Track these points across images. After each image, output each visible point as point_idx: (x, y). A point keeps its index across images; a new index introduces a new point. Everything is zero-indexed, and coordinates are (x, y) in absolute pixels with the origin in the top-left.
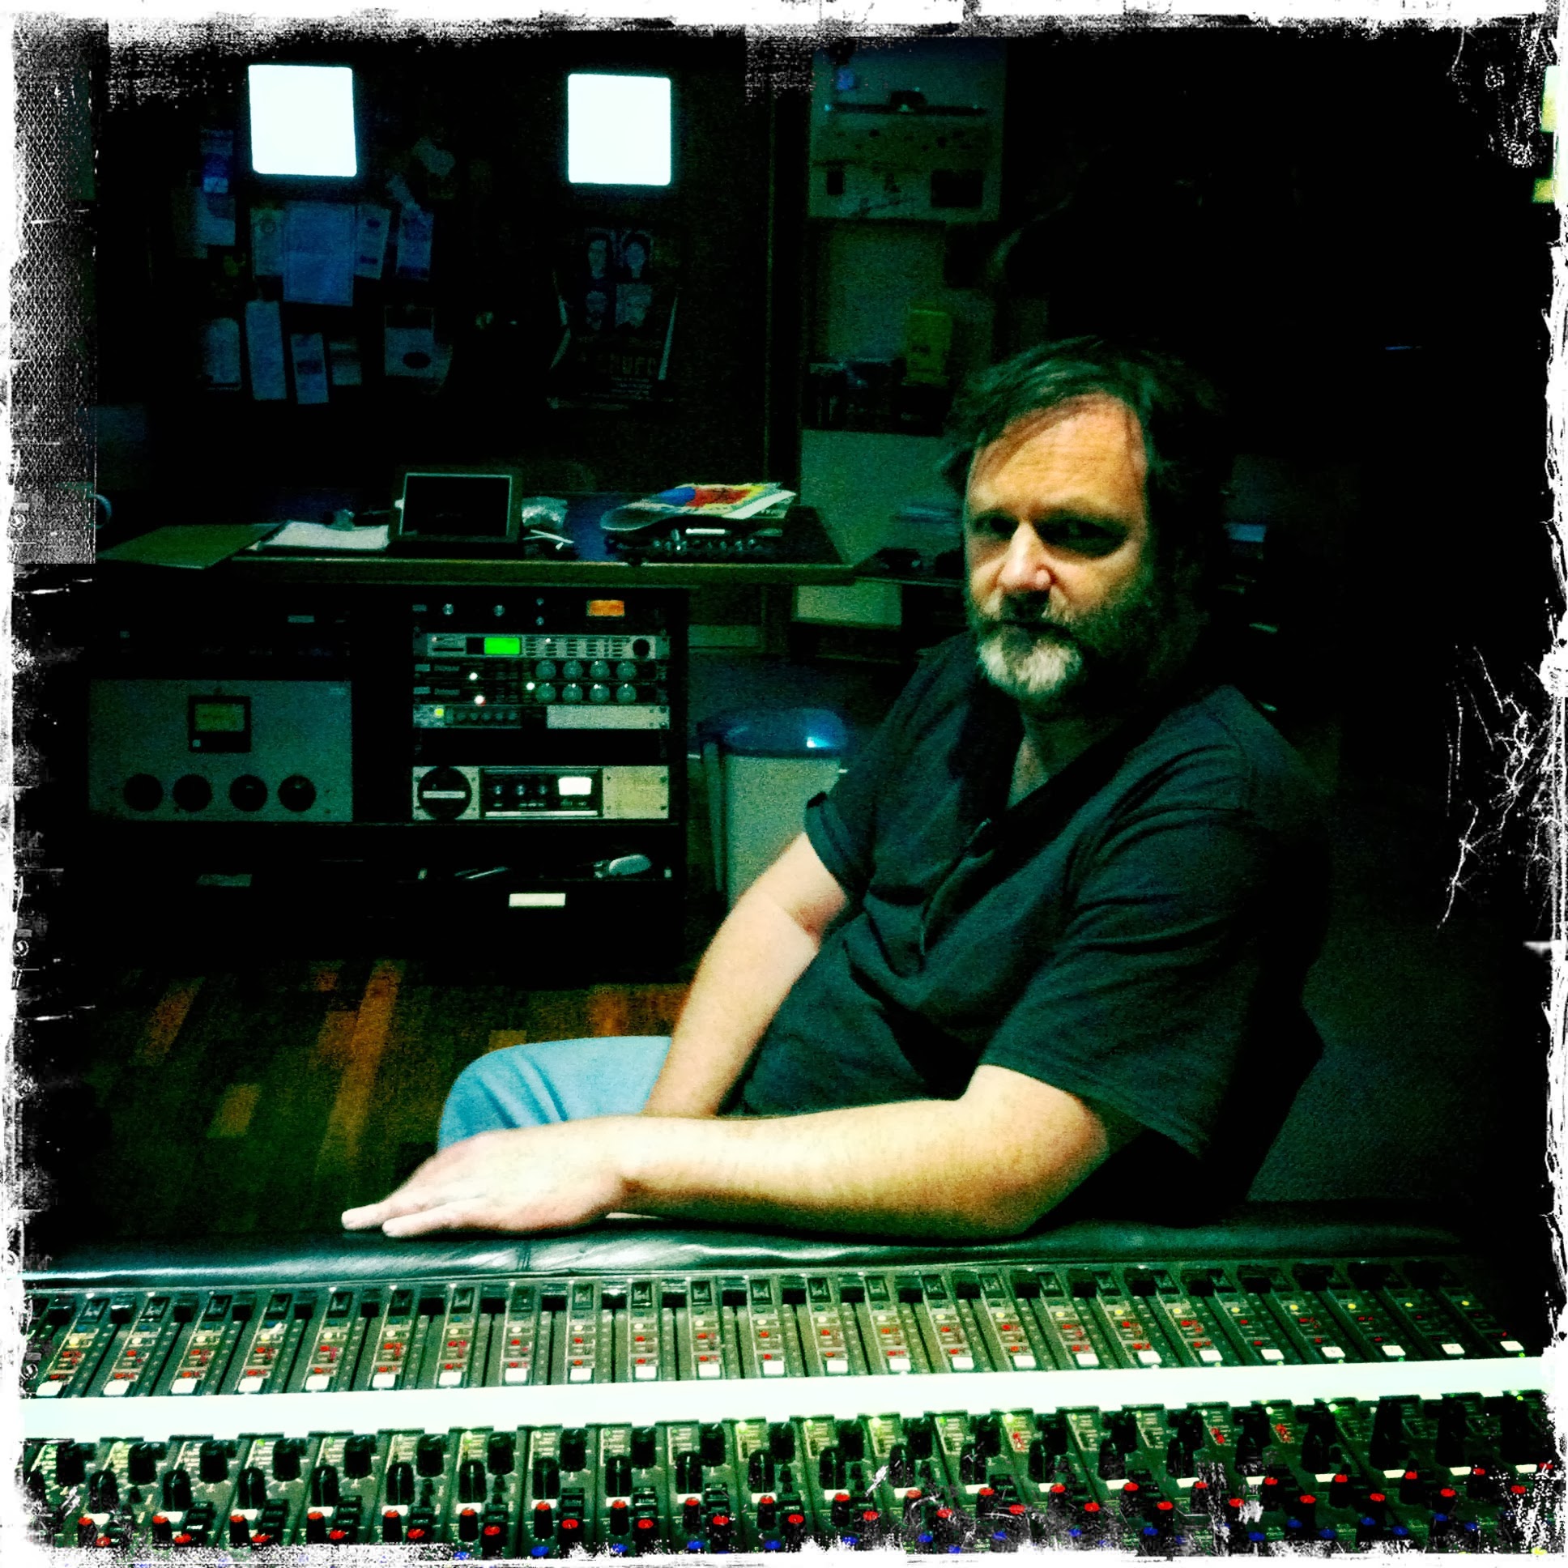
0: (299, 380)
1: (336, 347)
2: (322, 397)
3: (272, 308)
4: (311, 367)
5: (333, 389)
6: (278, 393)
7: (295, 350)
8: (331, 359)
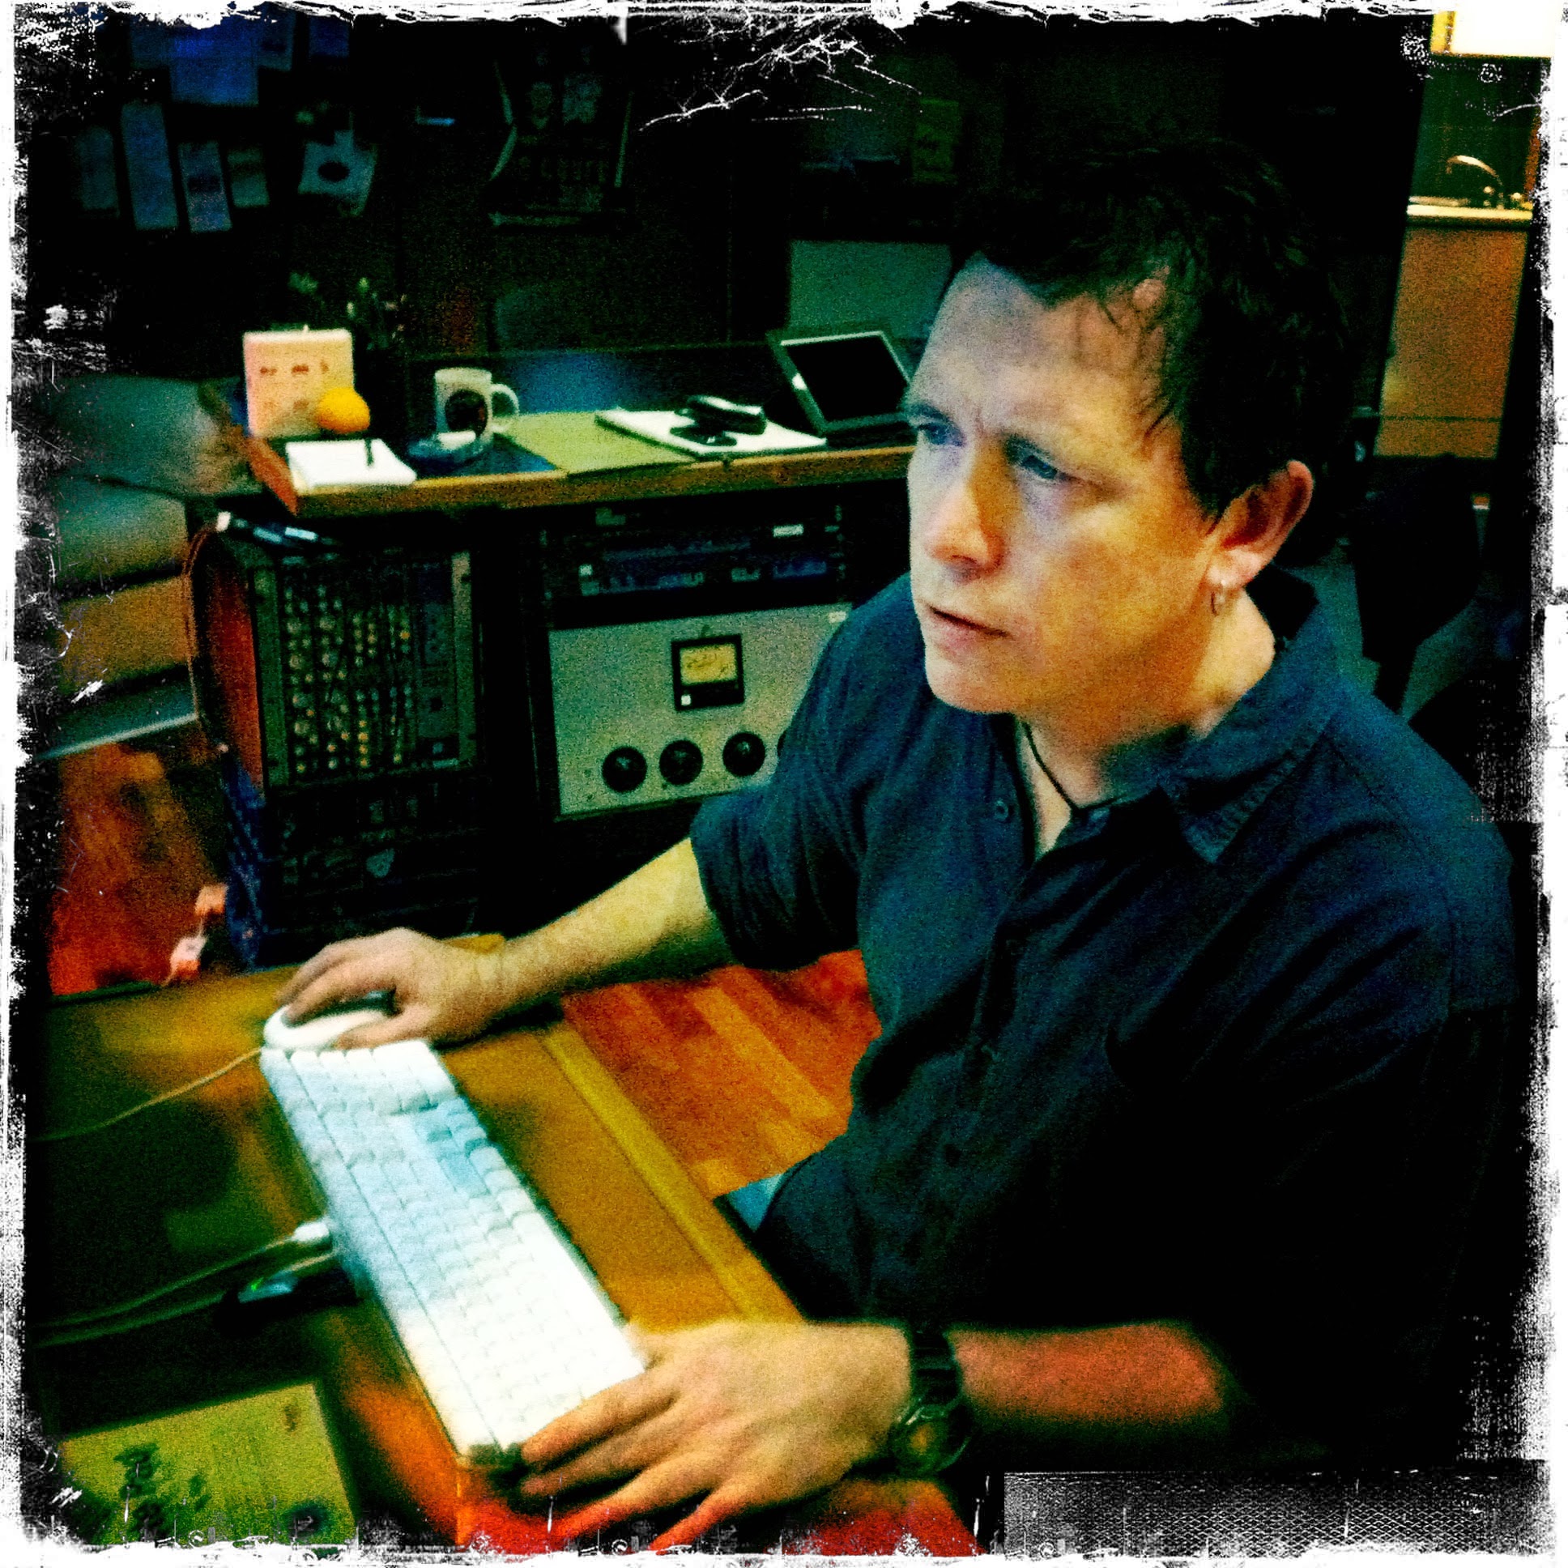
0: (192, 203)
1: (236, 158)
2: (224, 222)
3: (156, 111)
4: (203, 184)
5: (235, 213)
6: (167, 218)
7: (184, 164)
8: (230, 176)
